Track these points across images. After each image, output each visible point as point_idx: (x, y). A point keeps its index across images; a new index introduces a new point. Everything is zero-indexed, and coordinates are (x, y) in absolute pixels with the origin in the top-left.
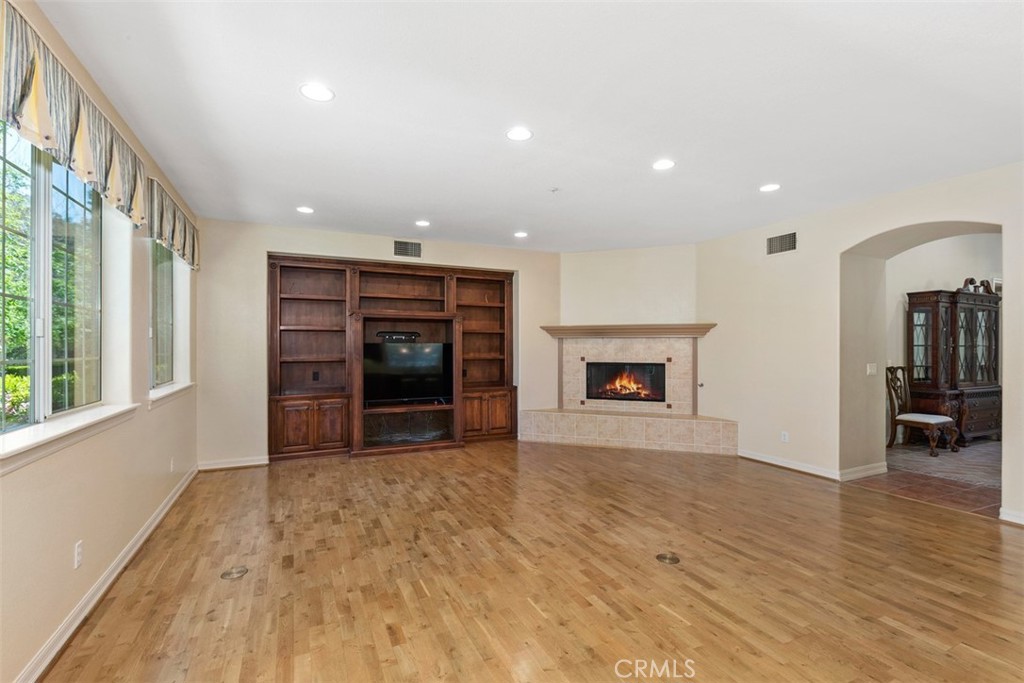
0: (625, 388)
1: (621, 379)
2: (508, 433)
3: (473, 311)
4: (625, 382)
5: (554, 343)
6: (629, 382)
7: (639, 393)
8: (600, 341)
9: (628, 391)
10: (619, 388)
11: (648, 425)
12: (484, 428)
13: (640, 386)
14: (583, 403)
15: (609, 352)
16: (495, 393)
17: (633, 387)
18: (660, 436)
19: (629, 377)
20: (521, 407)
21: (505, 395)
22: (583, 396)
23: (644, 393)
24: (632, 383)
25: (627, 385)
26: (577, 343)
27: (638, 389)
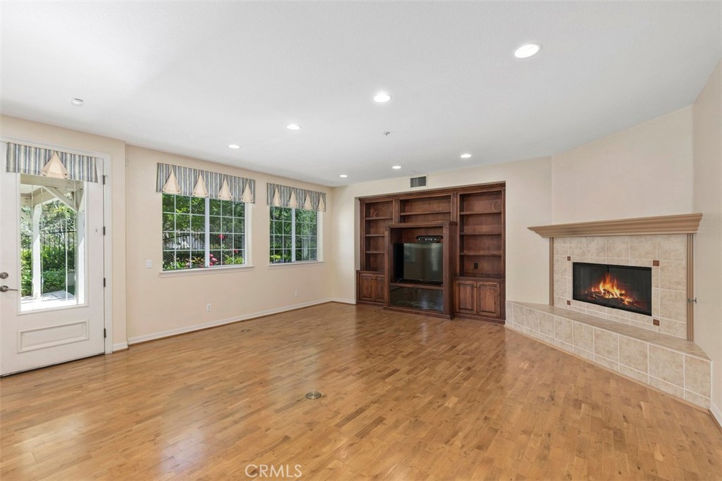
0: (608, 292)
1: (605, 283)
2: (497, 317)
3: (483, 219)
4: (608, 287)
5: (546, 242)
6: (613, 287)
7: (622, 300)
8: (584, 240)
9: (611, 296)
10: (603, 292)
11: (597, 336)
12: (475, 310)
13: (623, 292)
14: (569, 303)
15: (594, 252)
16: (485, 283)
17: (616, 292)
18: (609, 352)
19: (612, 281)
20: (508, 298)
21: (495, 286)
22: (569, 296)
23: (627, 300)
24: (615, 288)
25: (611, 290)
26: (564, 243)
27: (621, 295)
